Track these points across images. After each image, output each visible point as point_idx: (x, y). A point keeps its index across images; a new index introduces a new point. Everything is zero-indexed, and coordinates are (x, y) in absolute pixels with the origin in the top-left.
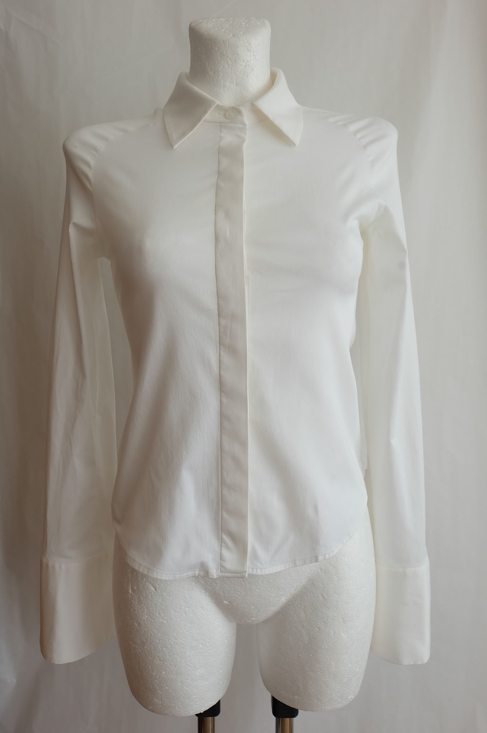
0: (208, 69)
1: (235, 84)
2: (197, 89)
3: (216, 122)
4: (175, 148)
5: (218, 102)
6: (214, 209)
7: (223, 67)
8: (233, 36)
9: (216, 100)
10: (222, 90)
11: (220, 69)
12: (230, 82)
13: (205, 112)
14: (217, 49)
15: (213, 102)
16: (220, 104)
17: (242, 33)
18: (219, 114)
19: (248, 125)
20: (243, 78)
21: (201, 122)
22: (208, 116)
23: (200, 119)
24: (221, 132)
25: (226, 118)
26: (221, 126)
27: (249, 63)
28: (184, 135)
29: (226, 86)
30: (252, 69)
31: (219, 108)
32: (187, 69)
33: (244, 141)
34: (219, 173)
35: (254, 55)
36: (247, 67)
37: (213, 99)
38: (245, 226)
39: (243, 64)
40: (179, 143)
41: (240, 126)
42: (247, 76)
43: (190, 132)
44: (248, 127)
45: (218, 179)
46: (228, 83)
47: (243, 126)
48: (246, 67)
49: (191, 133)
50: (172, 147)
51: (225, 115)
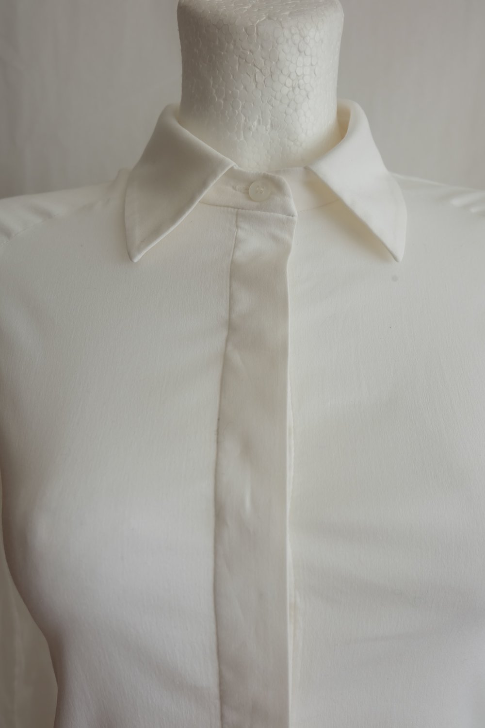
0: (214, 91)
1: (269, 126)
2: (188, 134)
3: (228, 207)
4: (136, 260)
5: (232, 164)
6: (215, 428)
7: (245, 88)
8: (269, 18)
9: (228, 159)
10: (242, 138)
11: (238, 91)
12: (259, 121)
13: (204, 185)
14: (232, 47)
15: (221, 164)
16: (236, 167)
17: (287, 13)
18: (234, 188)
19: (296, 214)
20: (285, 113)
21: (197, 203)
22: (210, 192)
23: (191, 201)
24: (237, 227)
25: (250, 199)
26: (237, 214)
27: (301, 82)
28: (156, 232)
29: (250, 129)
30: (307, 96)
31: (234, 175)
32: (176, 98)
33: (287, 250)
34: (231, 327)
35: (312, 65)
36: (297, 89)
37: (221, 156)
38: (290, 474)
39: (289, 82)
40: (145, 252)
41: (281, 216)
42: (296, 110)
43: (168, 228)
44: (296, 219)
45: (227, 340)
46: (256, 123)
47: (284, 217)
48: (293, 88)
49: (172, 229)
50: (130, 257)
51: (246, 192)
